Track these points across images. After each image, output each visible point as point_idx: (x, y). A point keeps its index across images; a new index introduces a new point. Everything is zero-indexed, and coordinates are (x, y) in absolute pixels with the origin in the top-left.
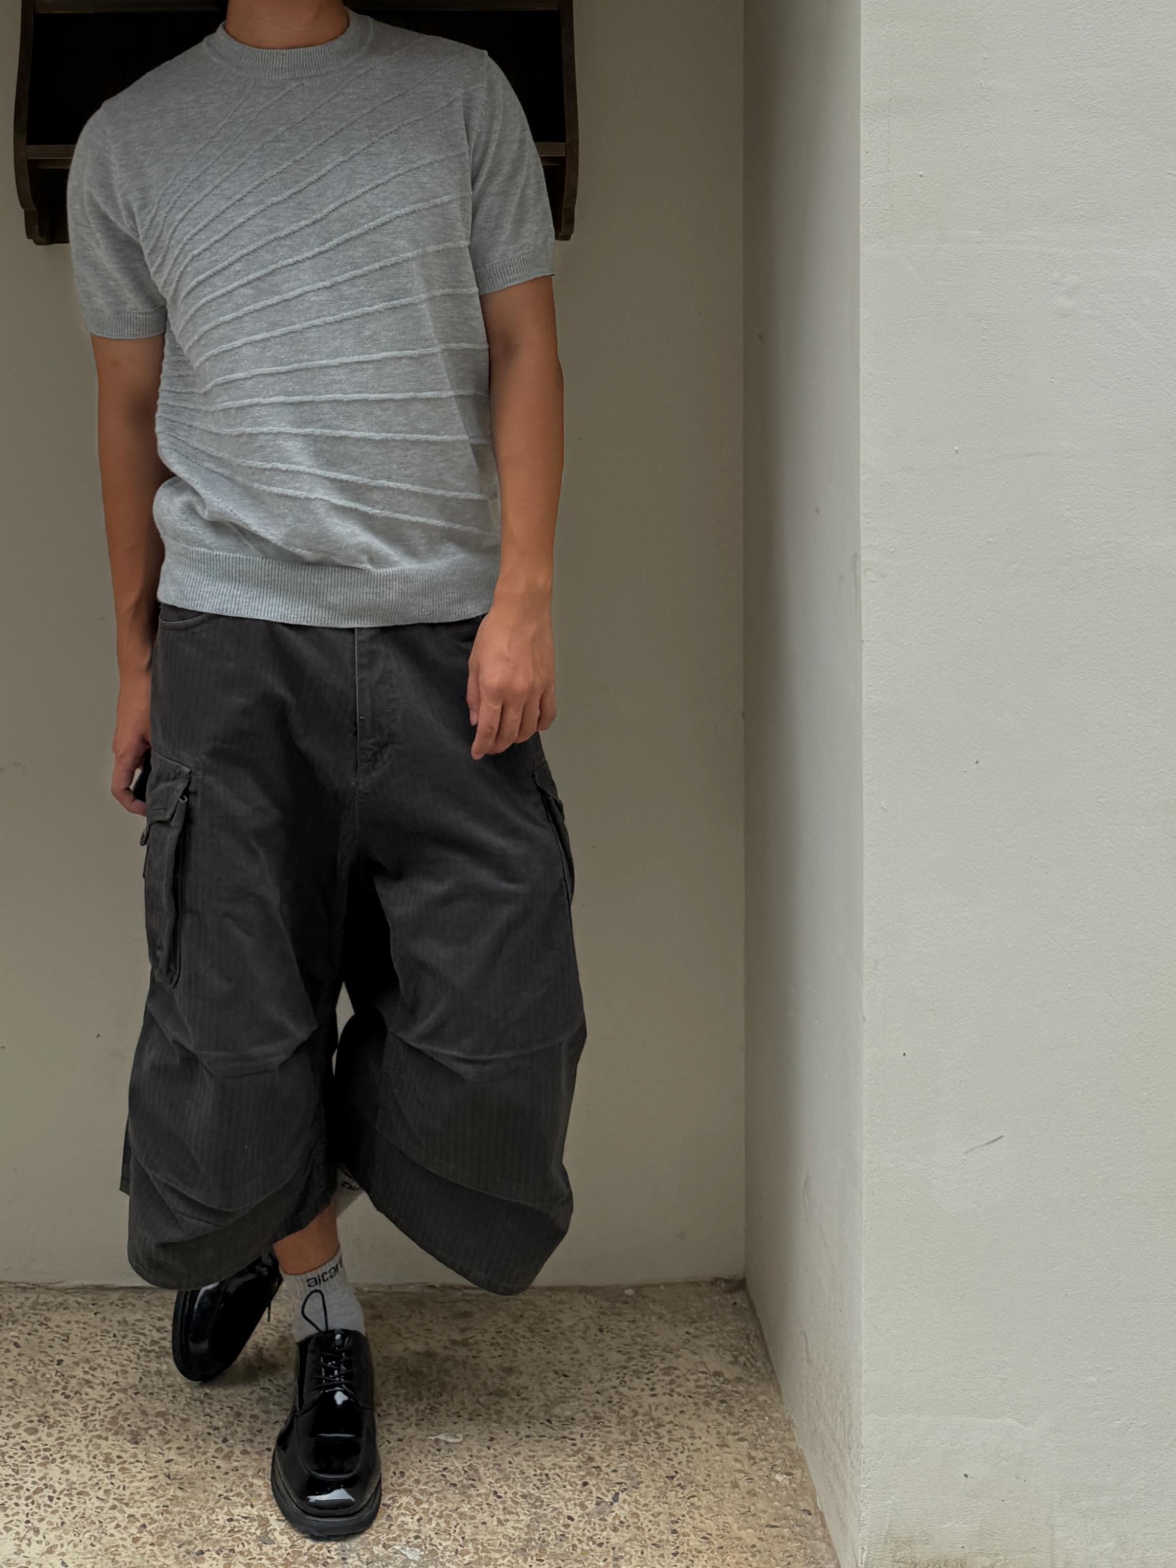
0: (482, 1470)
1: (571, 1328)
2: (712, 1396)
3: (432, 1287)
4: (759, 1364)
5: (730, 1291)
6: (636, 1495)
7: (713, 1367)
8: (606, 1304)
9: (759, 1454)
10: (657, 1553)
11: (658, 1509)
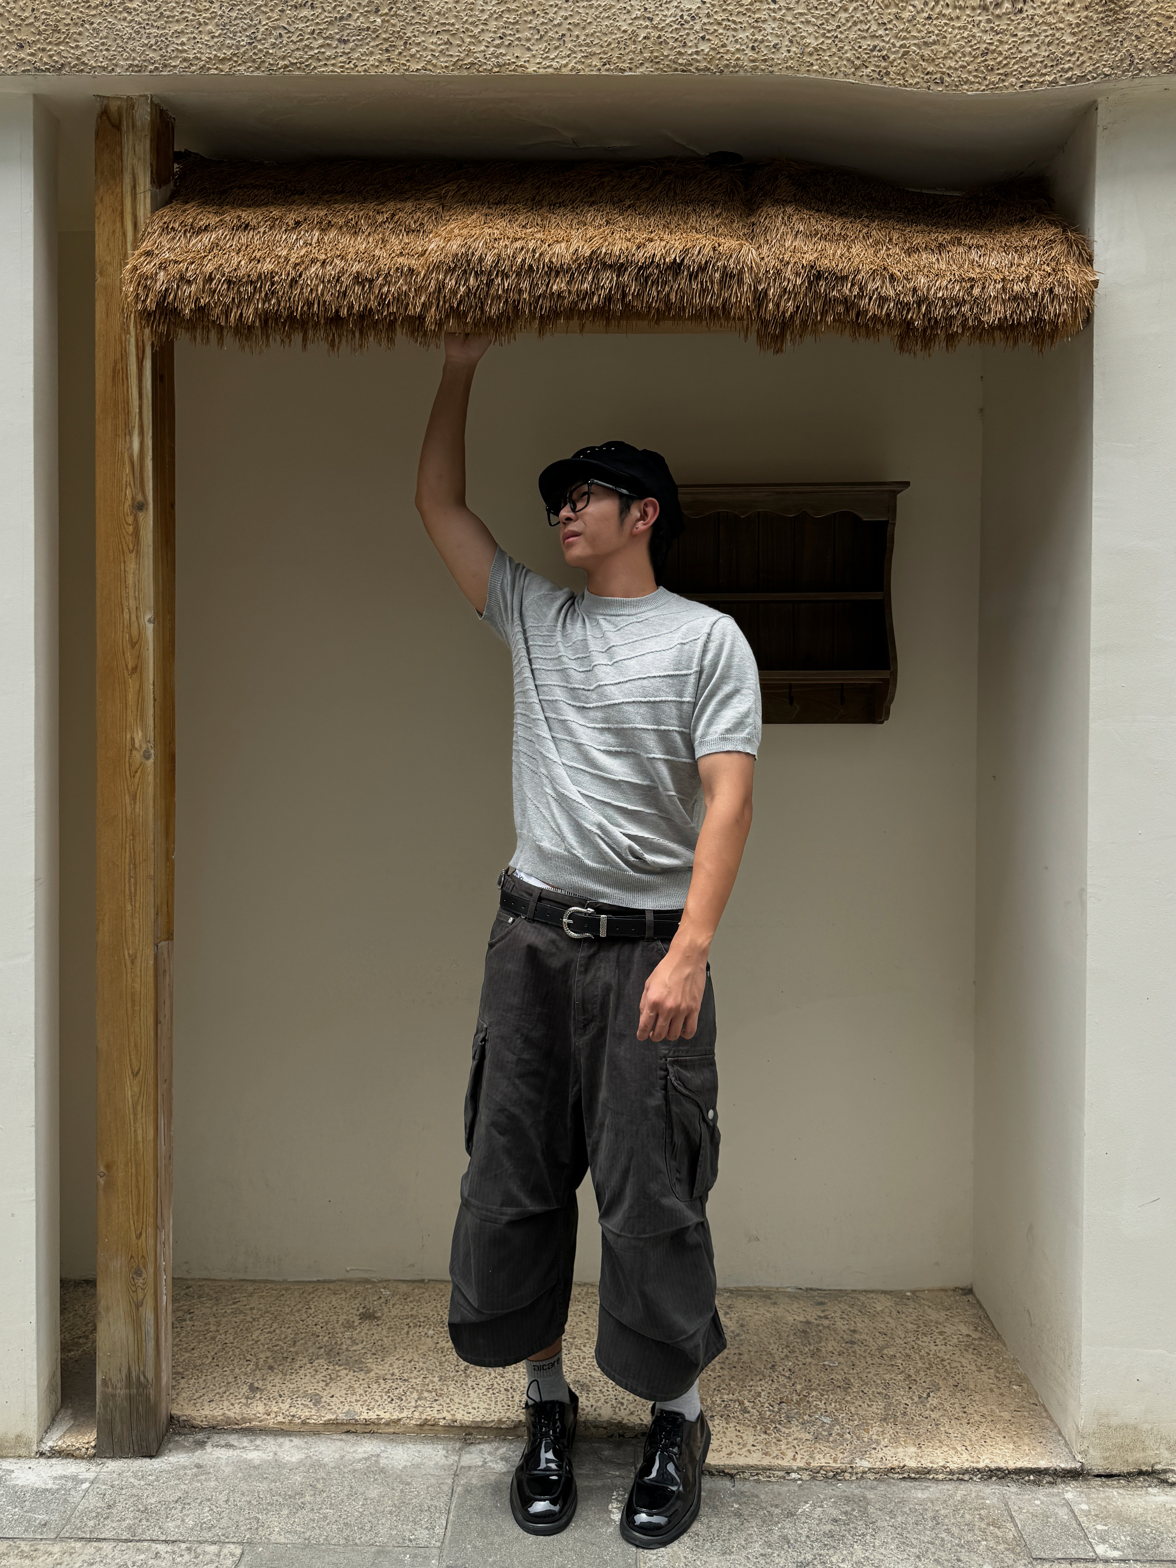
0: (852, 1380)
1: (882, 1311)
2: (969, 1346)
3: (801, 1289)
4: (990, 1331)
5: (965, 1295)
6: (939, 1394)
7: (965, 1331)
8: (897, 1300)
9: (1002, 1376)
10: (958, 1422)
11: (952, 1401)
